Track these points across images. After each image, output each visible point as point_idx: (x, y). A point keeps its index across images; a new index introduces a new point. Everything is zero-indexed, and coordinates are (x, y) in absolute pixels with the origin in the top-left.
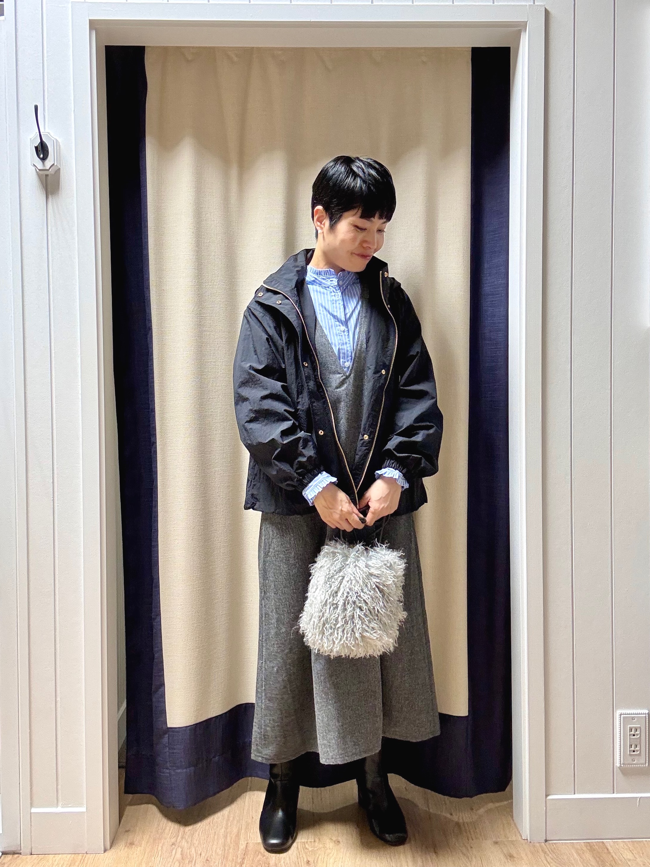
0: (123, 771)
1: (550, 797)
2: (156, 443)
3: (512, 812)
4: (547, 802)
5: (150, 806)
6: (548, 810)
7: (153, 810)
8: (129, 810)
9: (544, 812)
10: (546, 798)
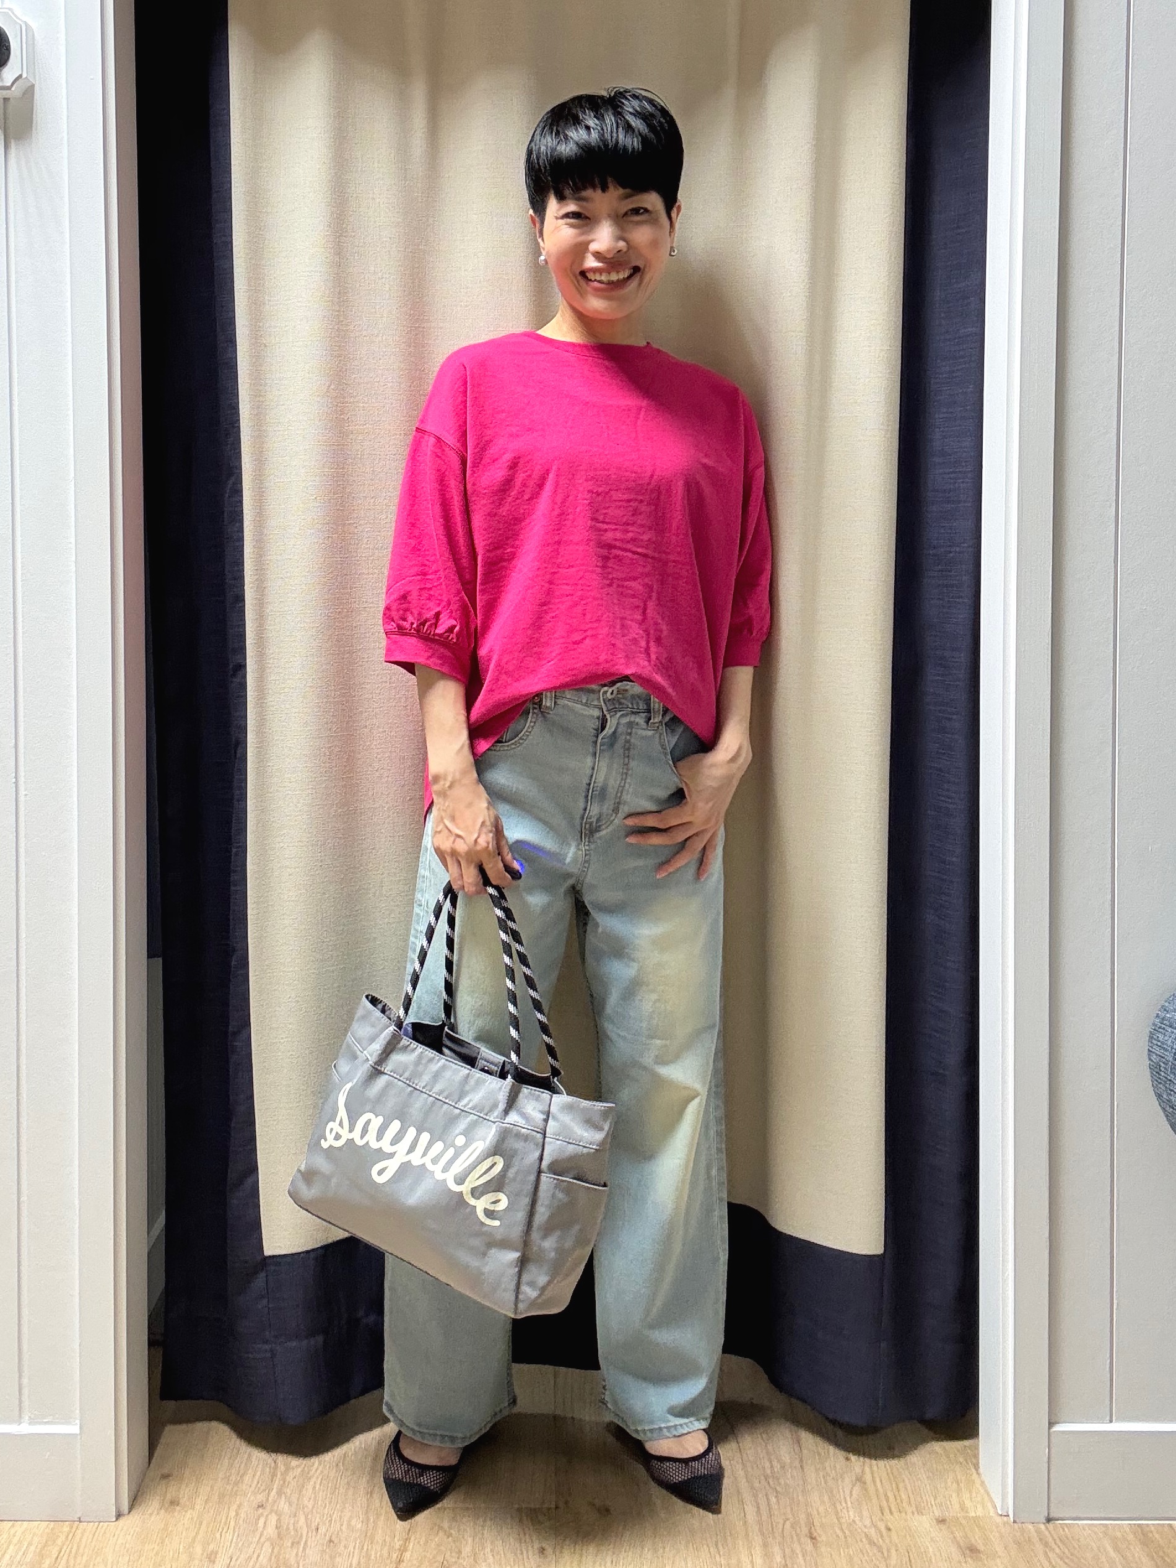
0: (159, 1353)
1: (1057, 1428)
2: (245, 666)
3: (976, 1456)
4: (1053, 1440)
5: (214, 1424)
6: (1052, 1455)
7: (221, 1434)
8: (172, 1433)
9: (1046, 1459)
10: (1049, 1428)
